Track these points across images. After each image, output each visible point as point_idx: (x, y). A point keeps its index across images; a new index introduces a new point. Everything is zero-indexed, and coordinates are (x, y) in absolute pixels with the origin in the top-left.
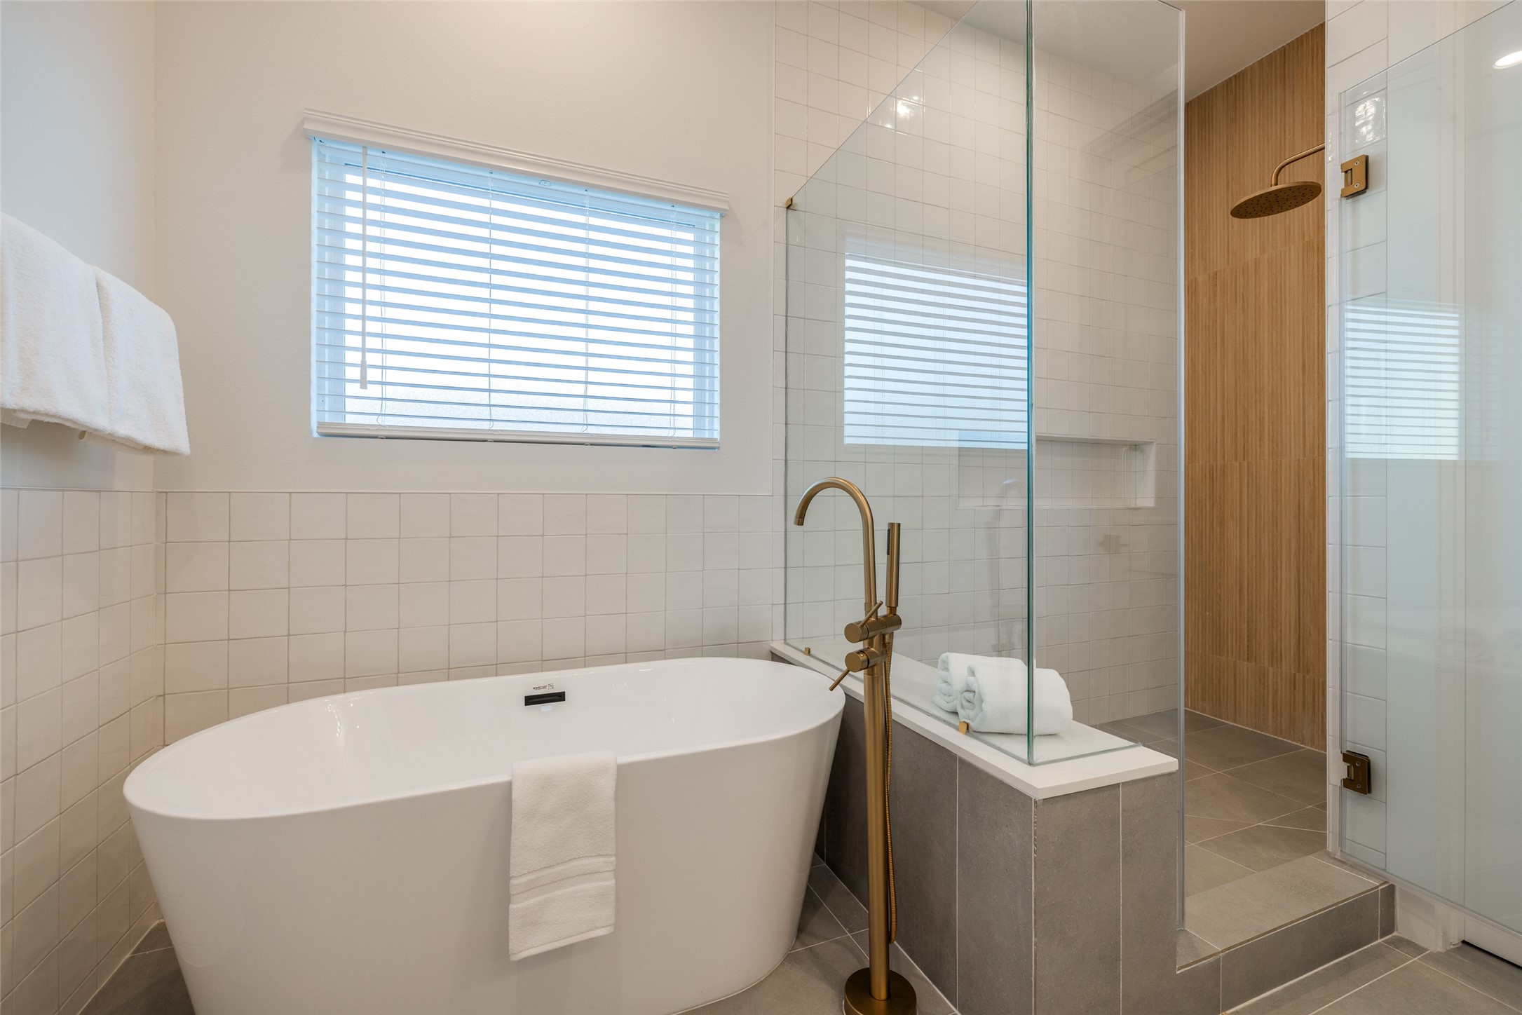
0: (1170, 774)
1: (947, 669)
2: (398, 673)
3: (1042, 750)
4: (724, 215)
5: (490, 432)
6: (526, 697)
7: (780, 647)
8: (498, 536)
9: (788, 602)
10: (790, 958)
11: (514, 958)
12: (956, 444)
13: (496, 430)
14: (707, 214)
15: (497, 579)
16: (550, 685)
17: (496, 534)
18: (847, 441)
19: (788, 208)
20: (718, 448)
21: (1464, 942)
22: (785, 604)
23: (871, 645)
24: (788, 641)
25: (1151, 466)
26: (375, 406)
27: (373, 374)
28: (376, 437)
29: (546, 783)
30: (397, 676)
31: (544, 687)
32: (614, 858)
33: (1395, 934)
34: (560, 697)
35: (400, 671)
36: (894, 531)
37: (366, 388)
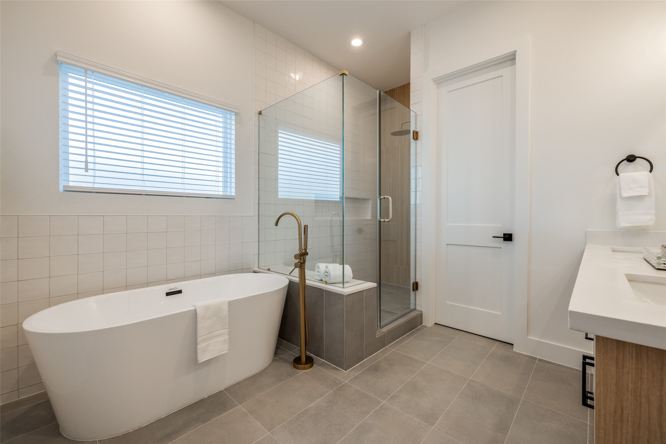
0: (375, 287)
1: (319, 268)
2: (103, 290)
3: (346, 285)
4: (236, 114)
5: (144, 191)
6: (166, 293)
7: (256, 269)
8: (148, 233)
9: (260, 253)
10: (274, 360)
11: (200, 362)
12: (314, 199)
13: (146, 191)
14: (229, 112)
15: (147, 249)
16: (175, 288)
17: (147, 232)
18: (279, 197)
19: (259, 114)
20: (234, 199)
21: (435, 323)
22: (259, 254)
23: (301, 260)
24: (260, 267)
25: (370, 206)
26: (91, 179)
27: (90, 166)
28: (91, 192)
29: (207, 308)
30: (103, 291)
31: (173, 289)
32: (228, 330)
33: (423, 325)
34: (180, 292)
35: (104, 289)
36: (306, 227)
37: (88, 172)
